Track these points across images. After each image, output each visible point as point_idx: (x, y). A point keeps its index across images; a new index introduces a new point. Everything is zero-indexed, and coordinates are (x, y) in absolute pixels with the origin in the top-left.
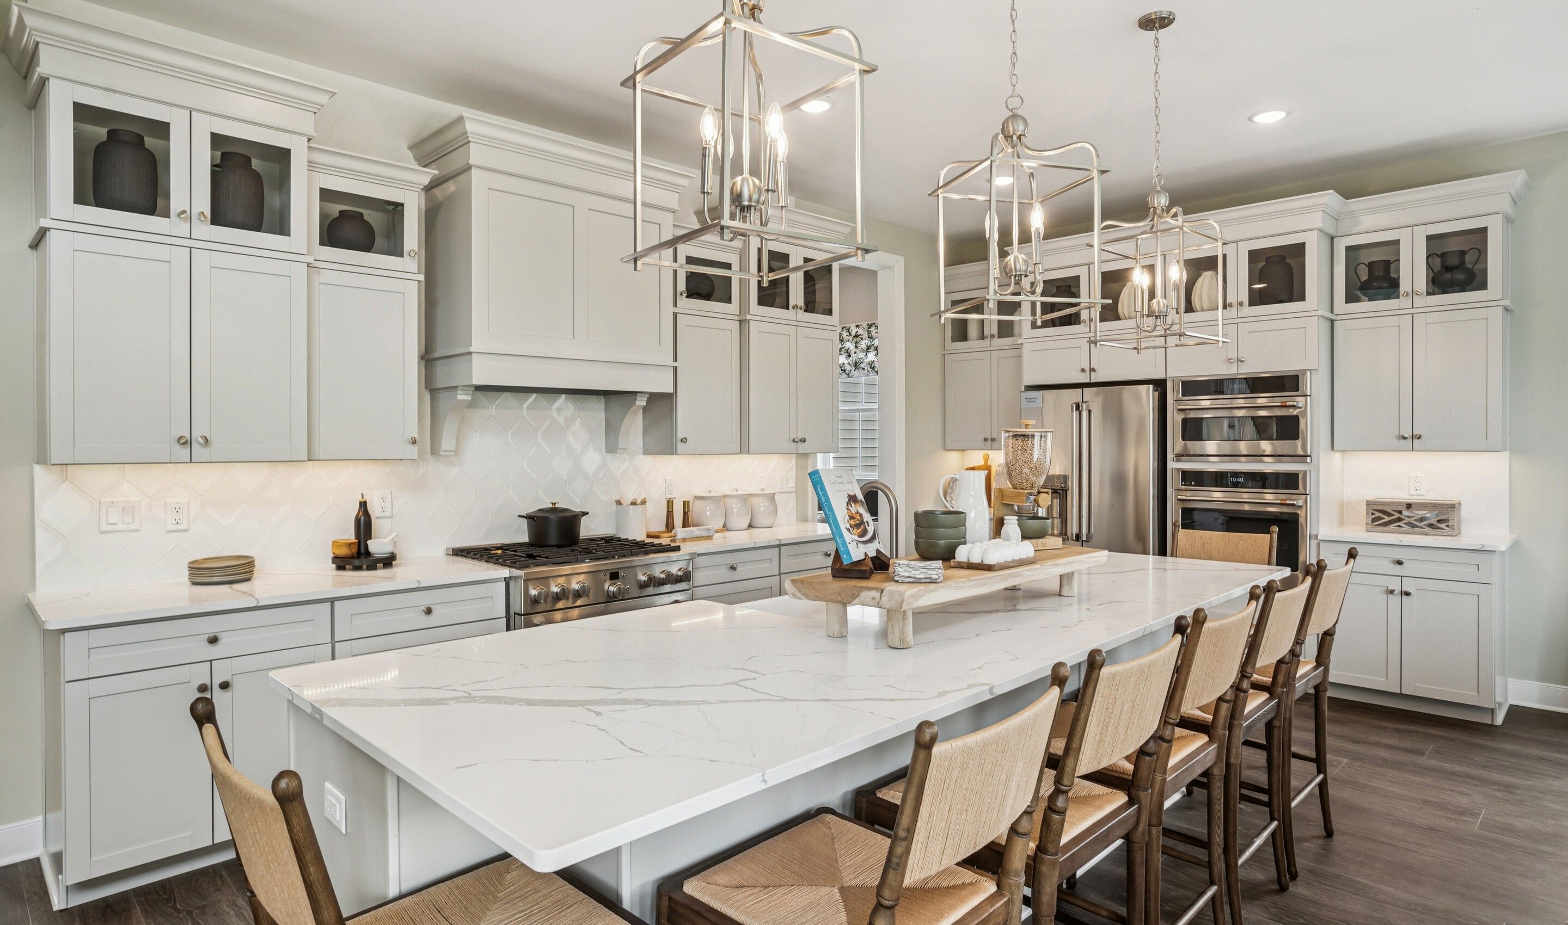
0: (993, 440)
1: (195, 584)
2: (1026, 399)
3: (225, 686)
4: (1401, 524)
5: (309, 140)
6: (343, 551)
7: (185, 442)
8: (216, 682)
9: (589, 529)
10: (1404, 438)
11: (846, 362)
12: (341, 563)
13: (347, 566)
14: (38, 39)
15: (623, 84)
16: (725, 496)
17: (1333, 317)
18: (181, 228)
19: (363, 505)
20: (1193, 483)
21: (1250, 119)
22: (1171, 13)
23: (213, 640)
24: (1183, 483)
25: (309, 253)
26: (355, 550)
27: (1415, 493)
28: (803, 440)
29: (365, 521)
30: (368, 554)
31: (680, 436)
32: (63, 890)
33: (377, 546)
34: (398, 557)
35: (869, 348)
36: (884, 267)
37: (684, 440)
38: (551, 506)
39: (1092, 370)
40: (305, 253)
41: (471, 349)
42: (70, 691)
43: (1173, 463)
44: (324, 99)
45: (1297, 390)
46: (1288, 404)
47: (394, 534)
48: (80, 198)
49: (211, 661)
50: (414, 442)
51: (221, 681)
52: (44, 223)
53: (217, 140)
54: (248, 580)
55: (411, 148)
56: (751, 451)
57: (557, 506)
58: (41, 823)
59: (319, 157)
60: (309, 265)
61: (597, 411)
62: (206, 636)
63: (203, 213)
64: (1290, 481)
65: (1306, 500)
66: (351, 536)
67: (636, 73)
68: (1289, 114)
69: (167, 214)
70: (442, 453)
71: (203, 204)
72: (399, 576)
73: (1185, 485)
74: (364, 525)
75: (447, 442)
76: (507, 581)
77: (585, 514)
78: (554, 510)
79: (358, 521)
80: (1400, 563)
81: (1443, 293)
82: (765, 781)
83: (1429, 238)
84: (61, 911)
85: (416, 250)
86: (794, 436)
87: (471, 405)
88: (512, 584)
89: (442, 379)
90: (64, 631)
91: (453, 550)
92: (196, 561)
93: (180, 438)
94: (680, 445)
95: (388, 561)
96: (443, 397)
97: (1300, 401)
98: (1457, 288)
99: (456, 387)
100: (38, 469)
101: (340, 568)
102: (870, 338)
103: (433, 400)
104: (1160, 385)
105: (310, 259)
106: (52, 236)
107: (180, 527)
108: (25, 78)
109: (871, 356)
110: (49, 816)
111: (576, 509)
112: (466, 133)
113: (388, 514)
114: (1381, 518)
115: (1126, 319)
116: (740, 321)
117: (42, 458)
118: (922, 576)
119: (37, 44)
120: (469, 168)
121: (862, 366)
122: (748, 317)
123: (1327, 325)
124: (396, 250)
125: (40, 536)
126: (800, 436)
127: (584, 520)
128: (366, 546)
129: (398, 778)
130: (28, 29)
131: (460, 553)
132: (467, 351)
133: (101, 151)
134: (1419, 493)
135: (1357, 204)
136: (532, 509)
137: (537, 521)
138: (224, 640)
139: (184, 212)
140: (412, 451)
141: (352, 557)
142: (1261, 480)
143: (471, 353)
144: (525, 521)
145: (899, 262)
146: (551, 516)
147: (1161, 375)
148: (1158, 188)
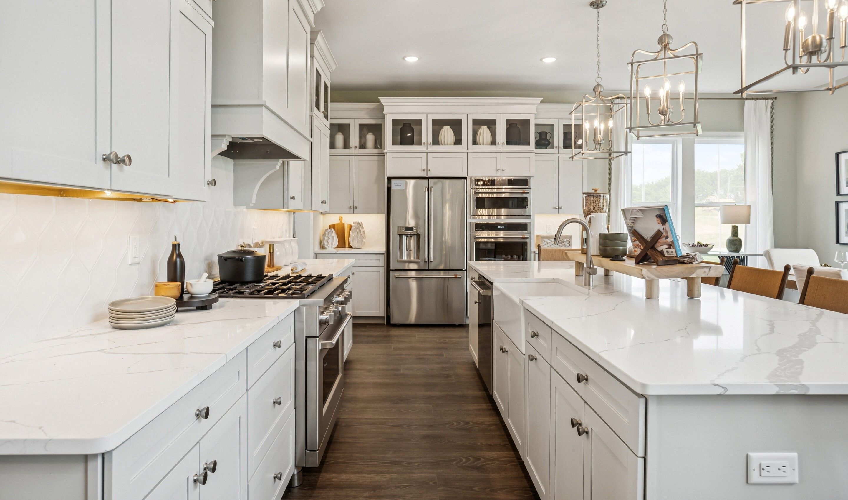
0: (354, 208)
2: (395, 184)
10: (556, 208)
20: (481, 229)
24: (476, 229)
31: (291, 194)
37: (293, 198)
39: (428, 171)
43: (471, 220)
45: (527, 185)
46: (523, 192)
57: (244, 248)
64: (524, 227)
65: (529, 236)
73: (477, 230)
83: (564, 125)
94: (290, 201)
97: (527, 190)
115: (445, 145)
134: (550, 232)
142: (509, 227)
147: (464, 175)
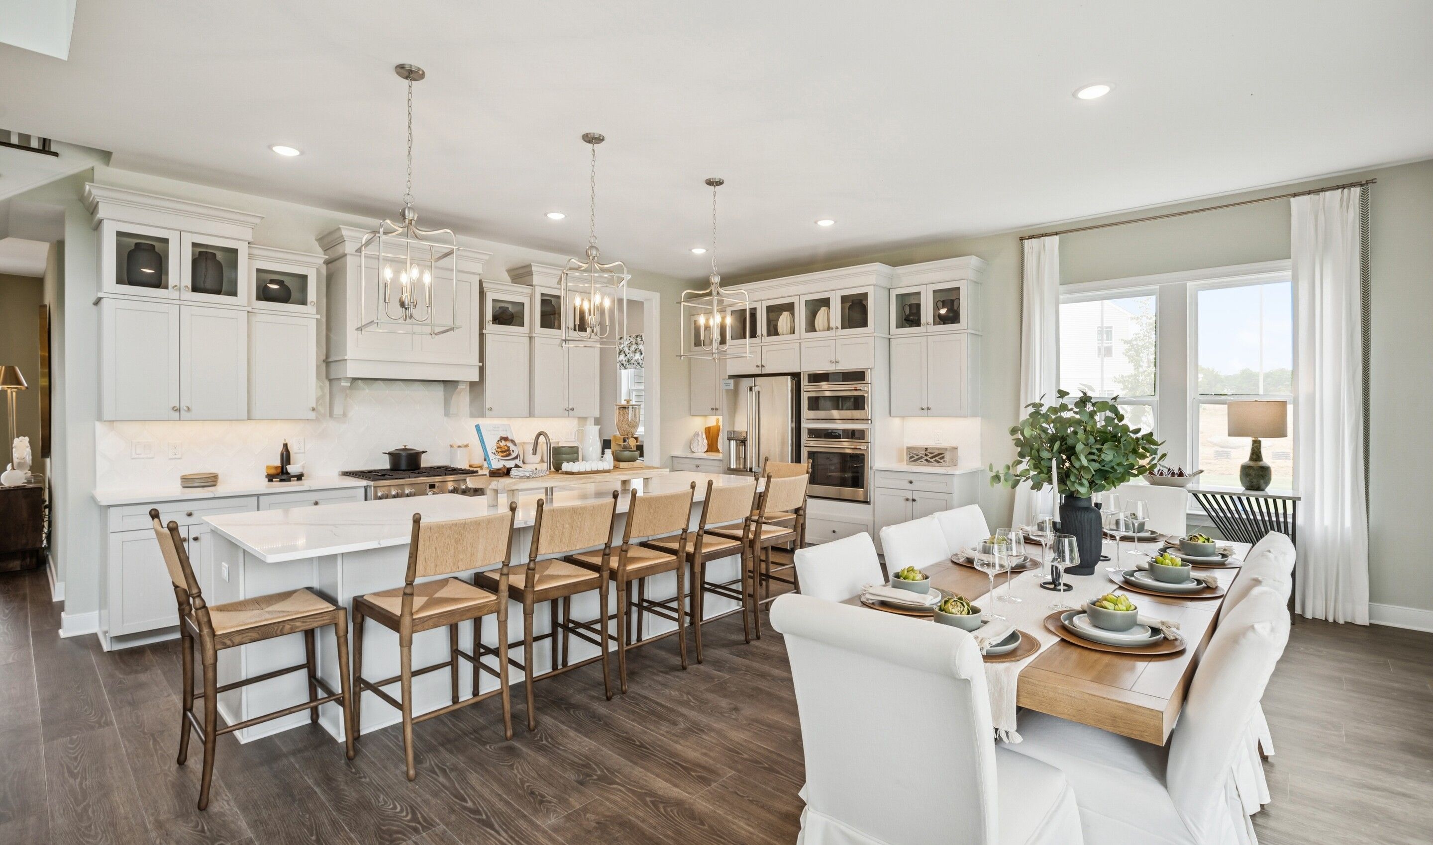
0: (717, 409)
1: (184, 487)
2: (725, 383)
3: (196, 539)
4: (922, 460)
5: (249, 243)
6: (272, 472)
7: (178, 410)
8: (191, 537)
9: (426, 462)
10: (923, 409)
11: (624, 360)
12: (270, 478)
13: (274, 480)
14: (98, 200)
15: (356, 251)
16: (524, 443)
17: (890, 337)
18: (176, 295)
19: (286, 445)
20: (813, 436)
21: (816, 223)
22: (720, 179)
23: (190, 515)
25: (249, 305)
26: (279, 470)
27: (937, 442)
28: (572, 409)
29: (286, 455)
30: (288, 473)
31: (488, 406)
32: (109, 640)
33: (292, 469)
34: (305, 475)
35: (636, 350)
36: (647, 300)
37: (491, 409)
38: (403, 447)
39: (763, 366)
40: (246, 305)
41: (346, 358)
42: (113, 537)
43: (804, 424)
44: (258, 221)
45: (864, 380)
46: (858, 388)
47: (304, 462)
48: (119, 281)
49: (188, 526)
50: (314, 409)
51: (194, 536)
52: (100, 295)
53: (194, 245)
54: (214, 485)
55: (317, 240)
56: (536, 416)
57: (407, 447)
58: (98, 615)
59: (256, 252)
60: (248, 312)
61: (439, 392)
62: (186, 512)
63: (187, 286)
64: (860, 435)
65: (868, 447)
66: (278, 463)
67: (362, 246)
68: (835, 222)
69: (166, 287)
70: (334, 416)
71: (187, 281)
72: (305, 484)
73: (809, 437)
74: (286, 457)
75: (338, 410)
76: (366, 488)
77: (424, 452)
78: (405, 450)
79: (282, 455)
80: (911, 482)
81: (944, 324)
82: (379, 544)
83: (934, 291)
84: (108, 652)
85: (315, 301)
86: (566, 406)
87: (351, 388)
88: (368, 489)
89: (334, 374)
90: (109, 506)
91: (342, 472)
92: (186, 475)
93: (174, 407)
94: (487, 412)
95: (300, 477)
96: (335, 383)
97: (865, 387)
98: (950, 322)
99: (340, 378)
100: (98, 425)
101: (270, 480)
102: (637, 344)
103: (330, 385)
104: (796, 376)
105: (250, 309)
106: (104, 301)
107: (177, 456)
108: (92, 214)
109: (638, 356)
110: (102, 611)
111: (419, 449)
112: (342, 236)
113: (302, 451)
114: (914, 457)
115: (781, 335)
116: (530, 337)
117: (100, 418)
118: (522, 475)
119: (98, 202)
120: (345, 255)
121: (632, 361)
122: (534, 335)
123: (887, 341)
124: (304, 302)
125: (98, 458)
126: (571, 407)
127: (423, 456)
128: (286, 469)
129: (244, 550)
130: (93, 196)
131: (347, 474)
132: (343, 358)
133: (131, 254)
134: (939, 442)
135: (900, 270)
136: (392, 449)
137: (395, 456)
138: (195, 514)
139: (176, 286)
140: (312, 415)
141: (278, 474)
143: (346, 360)
144: (387, 455)
145: (656, 297)
146: (403, 453)
147: (797, 371)
148: (715, 273)
